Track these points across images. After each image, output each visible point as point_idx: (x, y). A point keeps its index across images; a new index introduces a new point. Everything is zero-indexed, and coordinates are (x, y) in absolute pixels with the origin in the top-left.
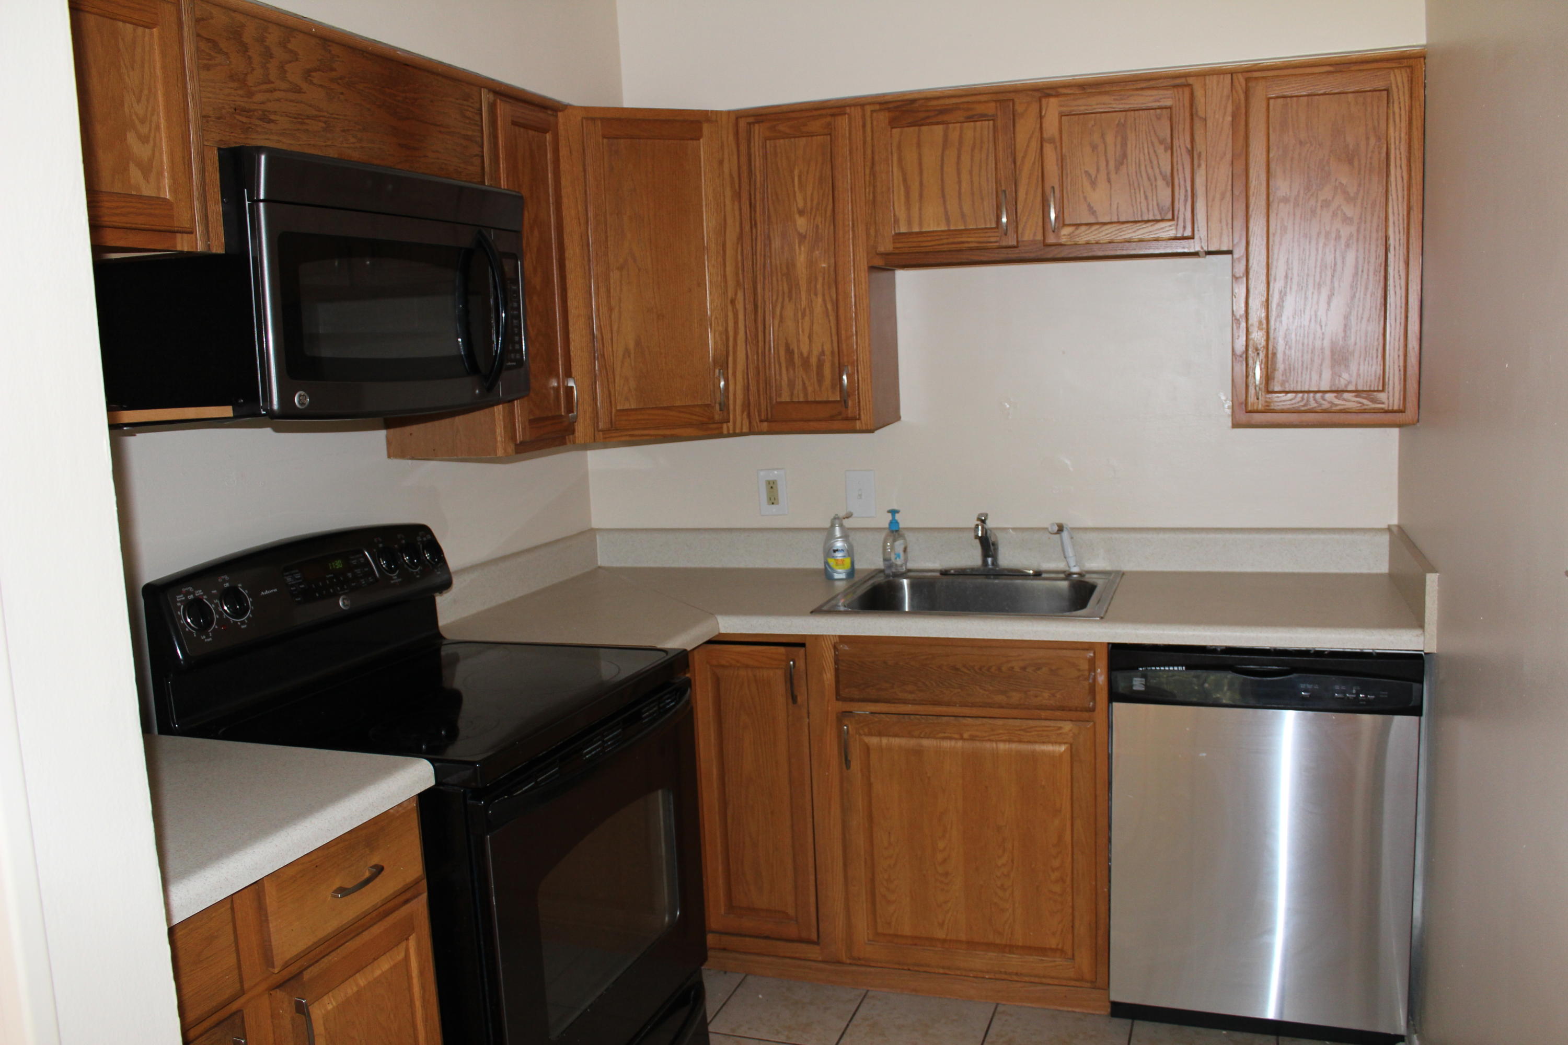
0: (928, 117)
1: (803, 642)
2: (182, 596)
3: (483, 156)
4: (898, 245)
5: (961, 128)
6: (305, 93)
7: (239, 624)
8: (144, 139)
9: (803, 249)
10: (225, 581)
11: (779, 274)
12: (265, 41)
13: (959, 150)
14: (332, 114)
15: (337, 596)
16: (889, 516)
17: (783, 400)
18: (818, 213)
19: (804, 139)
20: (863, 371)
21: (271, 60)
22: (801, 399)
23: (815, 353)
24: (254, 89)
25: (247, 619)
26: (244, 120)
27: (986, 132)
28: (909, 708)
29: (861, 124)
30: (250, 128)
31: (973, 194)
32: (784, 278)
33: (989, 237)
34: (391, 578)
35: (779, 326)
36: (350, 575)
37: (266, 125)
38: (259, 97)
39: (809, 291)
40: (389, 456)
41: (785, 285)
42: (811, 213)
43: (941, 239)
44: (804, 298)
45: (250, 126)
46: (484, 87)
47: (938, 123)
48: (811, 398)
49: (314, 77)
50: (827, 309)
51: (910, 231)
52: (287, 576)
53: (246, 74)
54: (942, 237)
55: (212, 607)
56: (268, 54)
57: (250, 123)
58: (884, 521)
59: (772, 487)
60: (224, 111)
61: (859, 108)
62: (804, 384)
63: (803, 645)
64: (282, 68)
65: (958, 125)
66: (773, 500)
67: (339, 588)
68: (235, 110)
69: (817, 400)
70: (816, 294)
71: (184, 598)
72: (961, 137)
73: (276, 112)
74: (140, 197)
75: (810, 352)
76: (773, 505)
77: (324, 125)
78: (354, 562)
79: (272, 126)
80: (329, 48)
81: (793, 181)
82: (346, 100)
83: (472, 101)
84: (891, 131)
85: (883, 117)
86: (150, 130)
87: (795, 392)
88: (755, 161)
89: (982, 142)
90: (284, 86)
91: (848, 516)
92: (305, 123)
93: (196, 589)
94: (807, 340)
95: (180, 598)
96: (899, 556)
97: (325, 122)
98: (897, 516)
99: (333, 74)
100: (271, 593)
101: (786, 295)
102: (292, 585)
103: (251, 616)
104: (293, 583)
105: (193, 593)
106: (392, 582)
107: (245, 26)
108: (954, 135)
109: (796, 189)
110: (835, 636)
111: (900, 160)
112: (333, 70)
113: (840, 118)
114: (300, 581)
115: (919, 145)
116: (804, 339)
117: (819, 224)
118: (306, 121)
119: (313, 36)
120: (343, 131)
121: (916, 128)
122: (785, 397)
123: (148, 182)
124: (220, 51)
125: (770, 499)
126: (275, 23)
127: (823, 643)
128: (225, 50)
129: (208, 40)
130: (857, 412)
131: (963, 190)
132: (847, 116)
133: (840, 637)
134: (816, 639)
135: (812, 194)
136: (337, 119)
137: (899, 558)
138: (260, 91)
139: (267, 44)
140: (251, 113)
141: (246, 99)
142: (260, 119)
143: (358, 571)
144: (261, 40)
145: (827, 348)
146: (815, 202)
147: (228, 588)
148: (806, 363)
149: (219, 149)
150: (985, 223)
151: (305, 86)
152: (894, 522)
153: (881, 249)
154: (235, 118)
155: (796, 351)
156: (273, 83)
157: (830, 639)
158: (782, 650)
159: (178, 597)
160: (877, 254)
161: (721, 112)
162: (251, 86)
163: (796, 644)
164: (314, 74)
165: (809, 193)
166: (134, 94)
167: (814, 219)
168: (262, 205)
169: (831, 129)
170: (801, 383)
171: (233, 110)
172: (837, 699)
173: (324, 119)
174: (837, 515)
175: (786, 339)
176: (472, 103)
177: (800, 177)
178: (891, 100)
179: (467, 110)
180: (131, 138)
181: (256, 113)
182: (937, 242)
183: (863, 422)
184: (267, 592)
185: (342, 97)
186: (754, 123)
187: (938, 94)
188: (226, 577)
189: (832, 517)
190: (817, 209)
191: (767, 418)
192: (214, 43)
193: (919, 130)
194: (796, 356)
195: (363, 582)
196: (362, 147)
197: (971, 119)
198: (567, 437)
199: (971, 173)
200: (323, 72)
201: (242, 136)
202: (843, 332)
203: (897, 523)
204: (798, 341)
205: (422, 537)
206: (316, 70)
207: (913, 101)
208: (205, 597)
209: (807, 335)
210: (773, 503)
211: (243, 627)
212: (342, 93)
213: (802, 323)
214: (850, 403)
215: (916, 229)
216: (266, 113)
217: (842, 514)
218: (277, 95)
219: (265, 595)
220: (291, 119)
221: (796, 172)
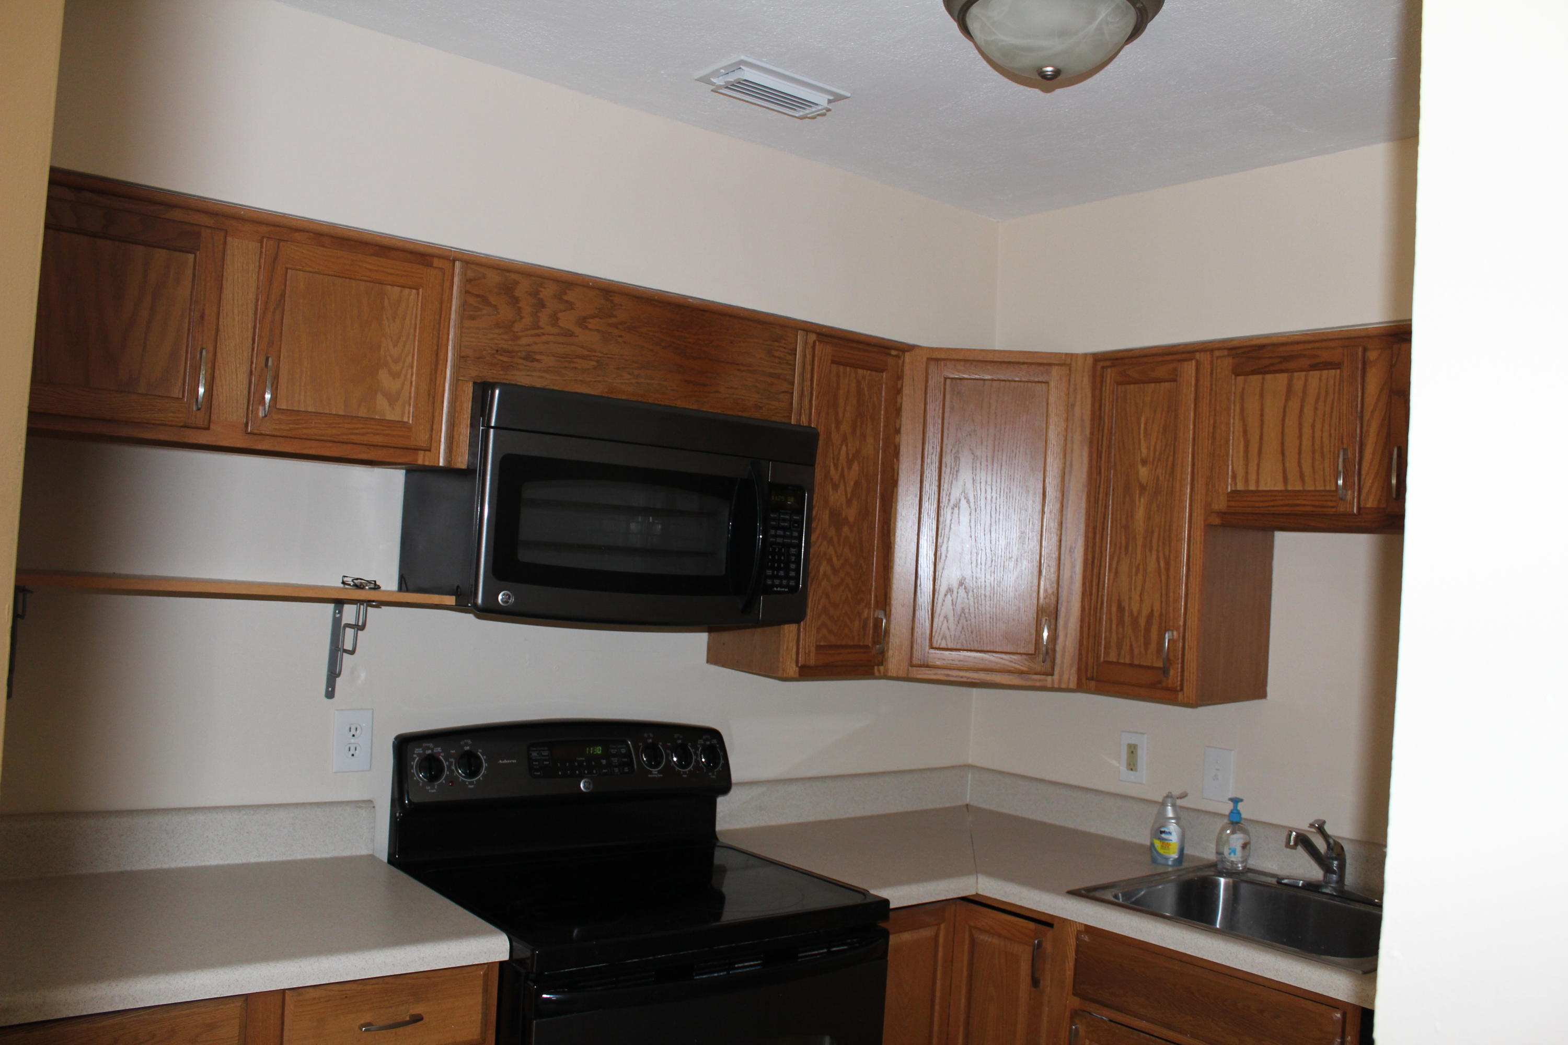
0: (1272, 365)
1: (1052, 923)
2: (421, 749)
3: (793, 393)
4: (1233, 504)
5: (1306, 377)
6: (577, 336)
7: (467, 783)
8: (395, 375)
9: (1142, 500)
10: (466, 744)
11: (1119, 525)
12: (539, 295)
13: (1303, 401)
14: (606, 354)
15: (581, 777)
16: (1230, 806)
17: (1110, 660)
18: (1159, 464)
19: (1153, 385)
20: (1190, 639)
21: (543, 310)
22: (1127, 661)
23: (1145, 613)
24: (520, 334)
25: (476, 781)
26: (505, 359)
27: (1332, 382)
28: (1142, 1024)
29: (1209, 370)
30: (511, 366)
31: (1314, 452)
32: (1123, 530)
33: (1326, 501)
34: (651, 772)
35: (1114, 582)
36: (604, 762)
37: (530, 364)
38: (524, 341)
39: (1144, 546)
40: (708, 662)
41: (1123, 537)
42: (1153, 463)
43: (1276, 500)
44: (1139, 552)
45: (512, 364)
46: (801, 330)
47: (1282, 371)
48: (1136, 662)
49: (590, 323)
50: (1160, 567)
51: (1246, 489)
52: (534, 751)
53: (514, 322)
54: (1277, 498)
55: (445, 764)
56: (541, 304)
57: (512, 362)
58: (1227, 808)
59: (1132, 752)
60: (484, 353)
61: (1208, 353)
62: (1131, 646)
63: (1050, 925)
64: (554, 319)
65: (1304, 373)
66: (1132, 765)
67: (586, 772)
68: (497, 351)
69: (1142, 663)
70: (1151, 551)
71: (421, 752)
72: (1305, 386)
73: (542, 352)
74: (382, 421)
75: (1140, 612)
76: (1131, 772)
77: (595, 363)
78: (613, 751)
79: (535, 364)
80: (611, 298)
81: (1139, 429)
82: (625, 342)
83: (784, 341)
84: (1235, 379)
85: (1228, 363)
86: (403, 367)
87: (1123, 653)
88: (1105, 407)
89: (1327, 393)
90: (555, 330)
91: (1183, 796)
92: (573, 362)
93: (436, 746)
94: (1138, 598)
95: (418, 751)
96: (1234, 851)
97: (597, 362)
98: (1240, 806)
99: (613, 320)
100: (509, 763)
101: (1123, 549)
102: (536, 760)
103: (481, 779)
104: (539, 758)
105: (432, 750)
106: (650, 776)
107: (519, 283)
108: (1298, 385)
109: (1142, 436)
110: (1082, 924)
111: (1242, 410)
112: (611, 316)
113: (1186, 364)
114: (547, 758)
115: (1262, 396)
116: (1136, 597)
117: (1160, 476)
118: (575, 360)
119: (593, 288)
120: (618, 369)
121: (1260, 377)
122: (1113, 657)
123: (393, 409)
124: (489, 304)
125: (1130, 765)
126: (552, 280)
127: (1069, 929)
128: (494, 303)
129: (478, 296)
130: (1179, 683)
131: (1304, 448)
132: (1194, 362)
133: (1086, 926)
134: (1064, 922)
135: (1156, 443)
136: (612, 358)
137: (1235, 854)
138: (527, 336)
139: (541, 296)
140: (514, 354)
141: (510, 343)
142: (524, 359)
143: (615, 760)
144: (535, 294)
145: (1157, 607)
146: (1157, 453)
147: (467, 751)
148: (1135, 621)
149: (475, 383)
150: (1325, 486)
151: (578, 331)
152: (1235, 812)
153: (1215, 507)
154: (495, 358)
155: (1127, 608)
156: (542, 328)
157: (1076, 925)
158: (1032, 925)
159: (417, 750)
160: (1212, 512)
161: (1077, 355)
162: (517, 332)
163: (1045, 922)
164: (590, 320)
165: (1153, 443)
166: (392, 340)
167: (1156, 470)
168: (492, 431)
169: (1177, 375)
170: (1128, 644)
171: (495, 352)
172: (1073, 994)
173: (596, 359)
174: (1170, 793)
175: (1119, 596)
176: (785, 344)
177: (1146, 424)
178: (1238, 345)
179: (777, 350)
180: (383, 375)
181: (519, 354)
182: (1272, 504)
183: (1185, 695)
184: (505, 761)
185: (620, 340)
186: (1107, 367)
187: (1284, 340)
188: (469, 742)
189: (1165, 795)
190: (1159, 460)
191: (1093, 676)
192: (484, 299)
193: (1263, 379)
194: (1127, 614)
195: (617, 771)
196: (637, 383)
197: (1314, 367)
198: (876, 667)
199: (1313, 427)
200: (600, 318)
201: (501, 373)
202: (1171, 594)
203: (1239, 813)
204: (1130, 598)
205: (705, 741)
206: (593, 317)
207: (1261, 347)
208: (442, 754)
209: (1138, 593)
210: (1132, 770)
211: (470, 786)
212: (621, 336)
213: (1135, 579)
214: (1172, 672)
215: (1252, 487)
216: (531, 354)
217: (1176, 792)
218: (544, 338)
219: (502, 763)
220: (557, 358)
221: (1143, 420)
